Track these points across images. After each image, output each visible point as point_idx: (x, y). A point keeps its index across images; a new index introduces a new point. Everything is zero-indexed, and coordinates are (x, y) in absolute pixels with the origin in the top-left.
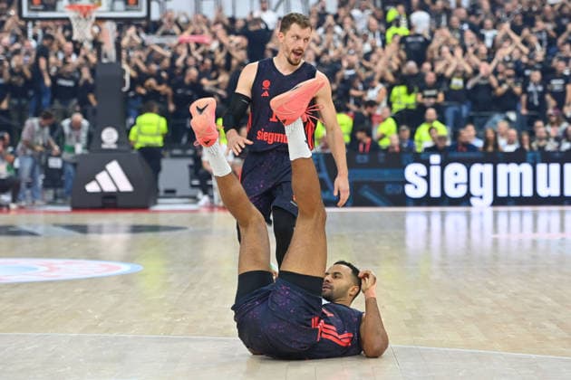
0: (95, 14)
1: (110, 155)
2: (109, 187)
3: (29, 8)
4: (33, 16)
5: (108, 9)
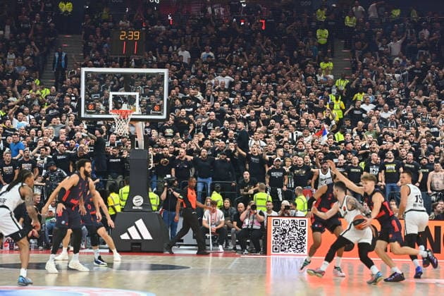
0: (130, 117)
1: (137, 214)
2: (136, 236)
3: (85, 112)
4: (88, 116)
5: (141, 113)
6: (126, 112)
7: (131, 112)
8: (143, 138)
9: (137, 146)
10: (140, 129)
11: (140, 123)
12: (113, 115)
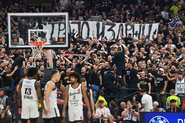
3: (12, 44)
4: (14, 47)
5: (50, 44)
6: (41, 43)
7: (44, 43)
8: (52, 61)
9: (49, 67)
10: (50, 54)
11: (50, 50)
12: (31, 46)
